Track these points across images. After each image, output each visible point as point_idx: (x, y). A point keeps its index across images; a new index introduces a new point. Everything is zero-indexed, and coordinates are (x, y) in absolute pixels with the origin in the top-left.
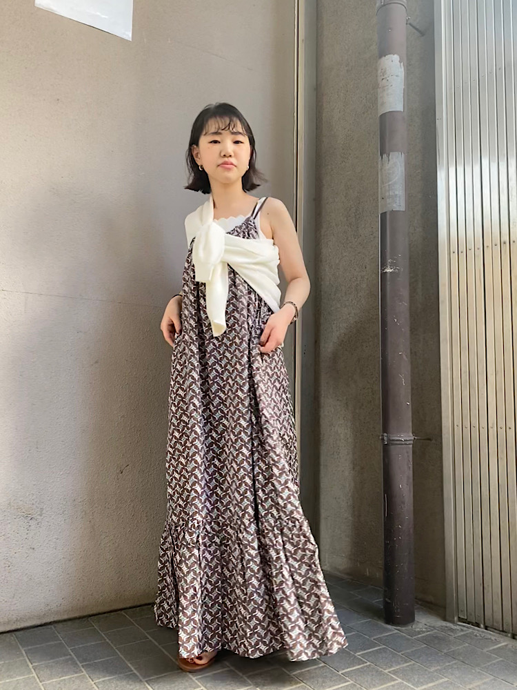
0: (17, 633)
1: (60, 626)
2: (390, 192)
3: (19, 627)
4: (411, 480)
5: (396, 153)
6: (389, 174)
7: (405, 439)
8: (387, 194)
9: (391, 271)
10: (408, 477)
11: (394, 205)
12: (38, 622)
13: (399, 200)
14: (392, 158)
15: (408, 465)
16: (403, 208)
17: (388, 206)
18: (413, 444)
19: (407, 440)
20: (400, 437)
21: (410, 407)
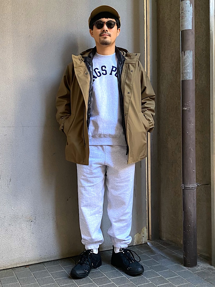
0: (29, 266)
1: (46, 264)
2: (185, 70)
3: (30, 264)
4: (195, 205)
5: (188, 51)
6: (185, 61)
7: (192, 187)
8: (184, 72)
9: (185, 109)
10: (194, 204)
11: (187, 77)
12: (37, 262)
13: (190, 75)
14: (186, 54)
15: (193, 198)
16: (191, 78)
17: (184, 77)
18: (197, 189)
19: (193, 187)
20: (190, 186)
21: (195, 172)
